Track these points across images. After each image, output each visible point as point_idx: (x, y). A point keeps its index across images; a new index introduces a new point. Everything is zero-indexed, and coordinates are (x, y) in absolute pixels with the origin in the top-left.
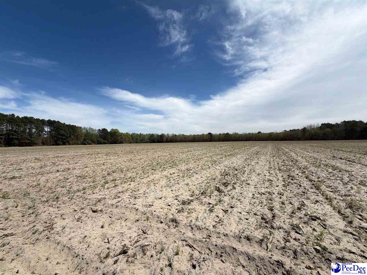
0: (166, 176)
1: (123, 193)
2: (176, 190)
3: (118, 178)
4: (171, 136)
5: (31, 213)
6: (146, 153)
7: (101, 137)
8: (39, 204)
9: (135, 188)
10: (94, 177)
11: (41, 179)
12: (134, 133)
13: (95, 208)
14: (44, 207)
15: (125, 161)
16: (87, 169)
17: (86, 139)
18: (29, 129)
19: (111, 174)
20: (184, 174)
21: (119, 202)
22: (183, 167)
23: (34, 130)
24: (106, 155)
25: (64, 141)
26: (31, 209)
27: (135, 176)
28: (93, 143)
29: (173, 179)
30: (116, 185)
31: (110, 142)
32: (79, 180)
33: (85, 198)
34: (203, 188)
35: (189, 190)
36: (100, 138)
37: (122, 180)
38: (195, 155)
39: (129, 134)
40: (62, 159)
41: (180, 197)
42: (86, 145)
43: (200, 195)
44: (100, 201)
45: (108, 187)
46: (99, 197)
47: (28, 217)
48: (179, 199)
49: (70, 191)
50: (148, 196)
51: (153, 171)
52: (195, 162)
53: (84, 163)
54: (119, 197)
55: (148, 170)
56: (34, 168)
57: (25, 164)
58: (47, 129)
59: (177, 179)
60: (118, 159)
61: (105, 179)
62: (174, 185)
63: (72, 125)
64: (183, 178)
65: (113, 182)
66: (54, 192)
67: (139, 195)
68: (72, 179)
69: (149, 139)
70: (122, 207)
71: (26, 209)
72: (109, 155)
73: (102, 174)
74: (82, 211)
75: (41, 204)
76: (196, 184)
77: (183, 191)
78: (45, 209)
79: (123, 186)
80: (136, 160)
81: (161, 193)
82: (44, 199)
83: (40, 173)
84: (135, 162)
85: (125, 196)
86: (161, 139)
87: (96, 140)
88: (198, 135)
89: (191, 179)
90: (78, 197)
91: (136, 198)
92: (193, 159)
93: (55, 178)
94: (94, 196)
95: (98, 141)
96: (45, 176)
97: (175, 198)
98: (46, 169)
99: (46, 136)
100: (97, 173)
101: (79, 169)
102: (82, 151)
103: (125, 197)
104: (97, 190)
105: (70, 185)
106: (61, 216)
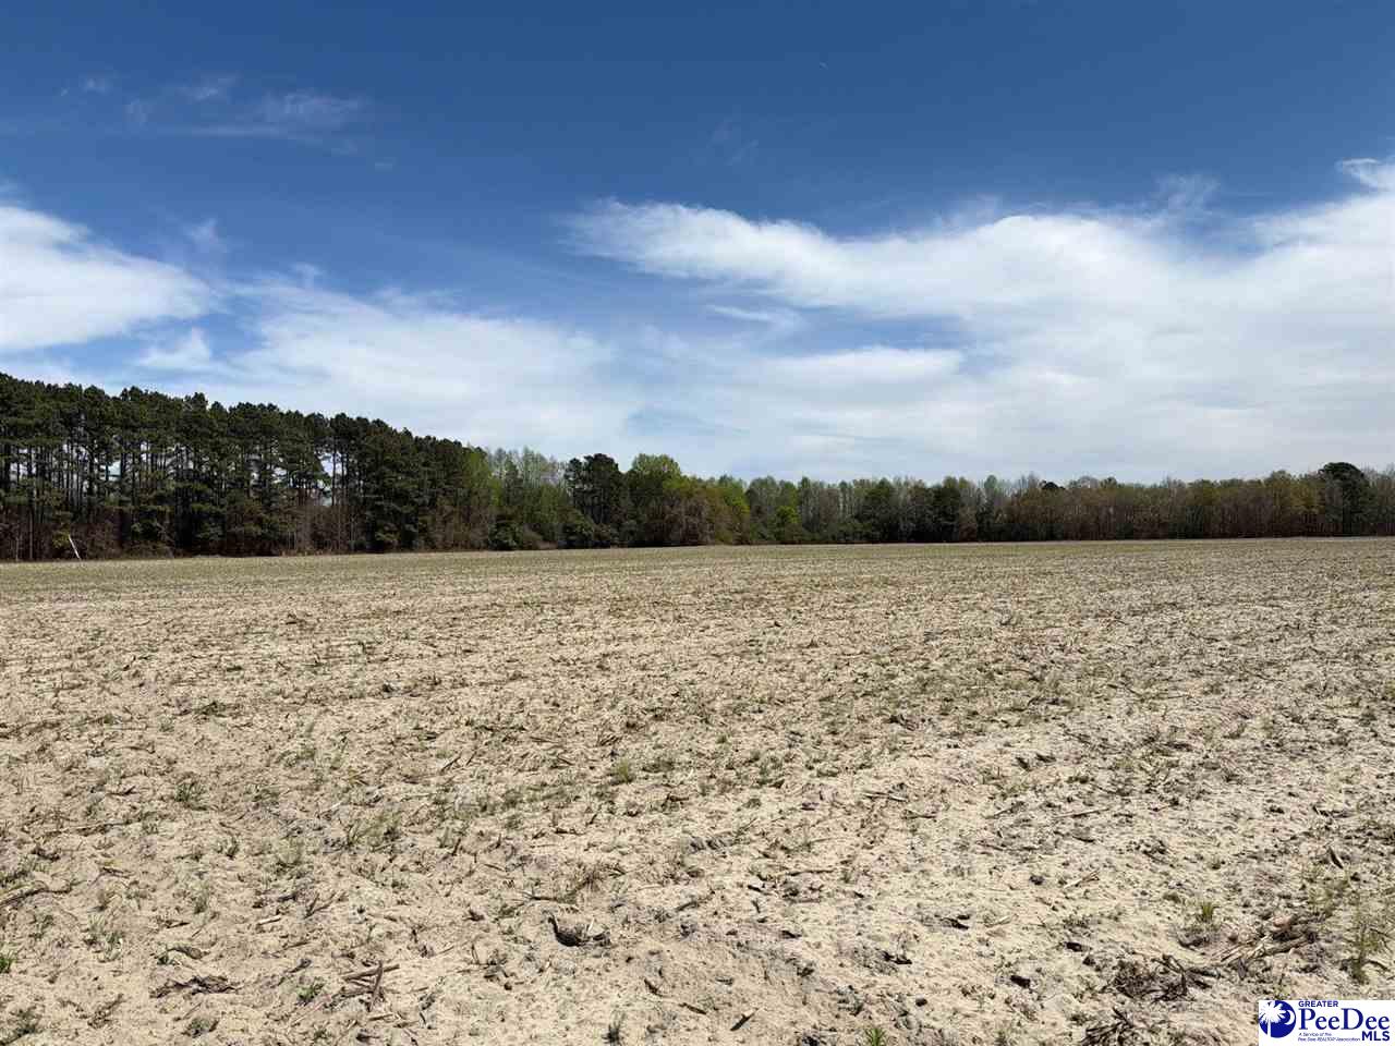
0: (988, 776)
1: (716, 854)
2: (1071, 883)
3: (686, 757)
4: (1018, 496)
5: (289, 893)
6: (844, 609)
7: (582, 507)
8: (314, 853)
9: (787, 831)
10: (558, 737)
11: (319, 727)
12: (763, 477)
13: (570, 922)
14: (340, 875)
15: (720, 650)
16: (520, 689)
17: (510, 518)
18: (262, 467)
19: (647, 726)
20: (1129, 769)
21: (694, 904)
22: (1121, 723)
23: (279, 471)
24: (614, 612)
25: (407, 526)
26: (285, 873)
27: (780, 754)
28: (545, 540)
29: (1041, 800)
30: (672, 799)
31: (632, 533)
32: (485, 749)
33: (521, 853)
34: (1288, 897)
35: (1174, 898)
36: (580, 513)
37: (707, 772)
38: (1212, 639)
39: (737, 487)
40: (401, 626)
41: (1102, 936)
42: (512, 554)
43: (1266, 943)
44: (590, 880)
45: (634, 805)
46: (591, 858)
47: (278, 913)
48: (1094, 947)
49: (445, 802)
50: (874, 894)
51: (897, 728)
52: (1214, 689)
53: (508, 654)
54: (695, 874)
55: (862, 719)
56: (289, 669)
57: (251, 645)
58: (331, 465)
59: (1069, 800)
60: (678, 638)
61: (613, 754)
62: (1050, 840)
63: (440, 438)
64: (1118, 799)
65: (660, 774)
66: (377, 799)
67: (817, 880)
68: (451, 736)
69: (857, 517)
70: (713, 939)
71: (267, 870)
72: (626, 613)
73: (597, 722)
74: (506, 922)
75: (325, 853)
76: (1225, 854)
77: (1126, 900)
78: (344, 885)
79: (715, 806)
80: (783, 651)
81: (958, 885)
82: (336, 832)
83: (313, 696)
84: (780, 662)
85: (729, 871)
86: (944, 514)
87: (555, 524)
88: (1233, 484)
89: (1184, 814)
90: (485, 845)
91: (795, 893)
92: (1194, 663)
93: (376, 728)
94: (565, 848)
95: (568, 530)
96: (333, 713)
97: (1063, 935)
98: (337, 674)
99: (328, 502)
100: (569, 714)
101: (481, 684)
102: (491, 587)
103: (728, 881)
104: (572, 818)
105: (442, 772)
106: (414, 932)
